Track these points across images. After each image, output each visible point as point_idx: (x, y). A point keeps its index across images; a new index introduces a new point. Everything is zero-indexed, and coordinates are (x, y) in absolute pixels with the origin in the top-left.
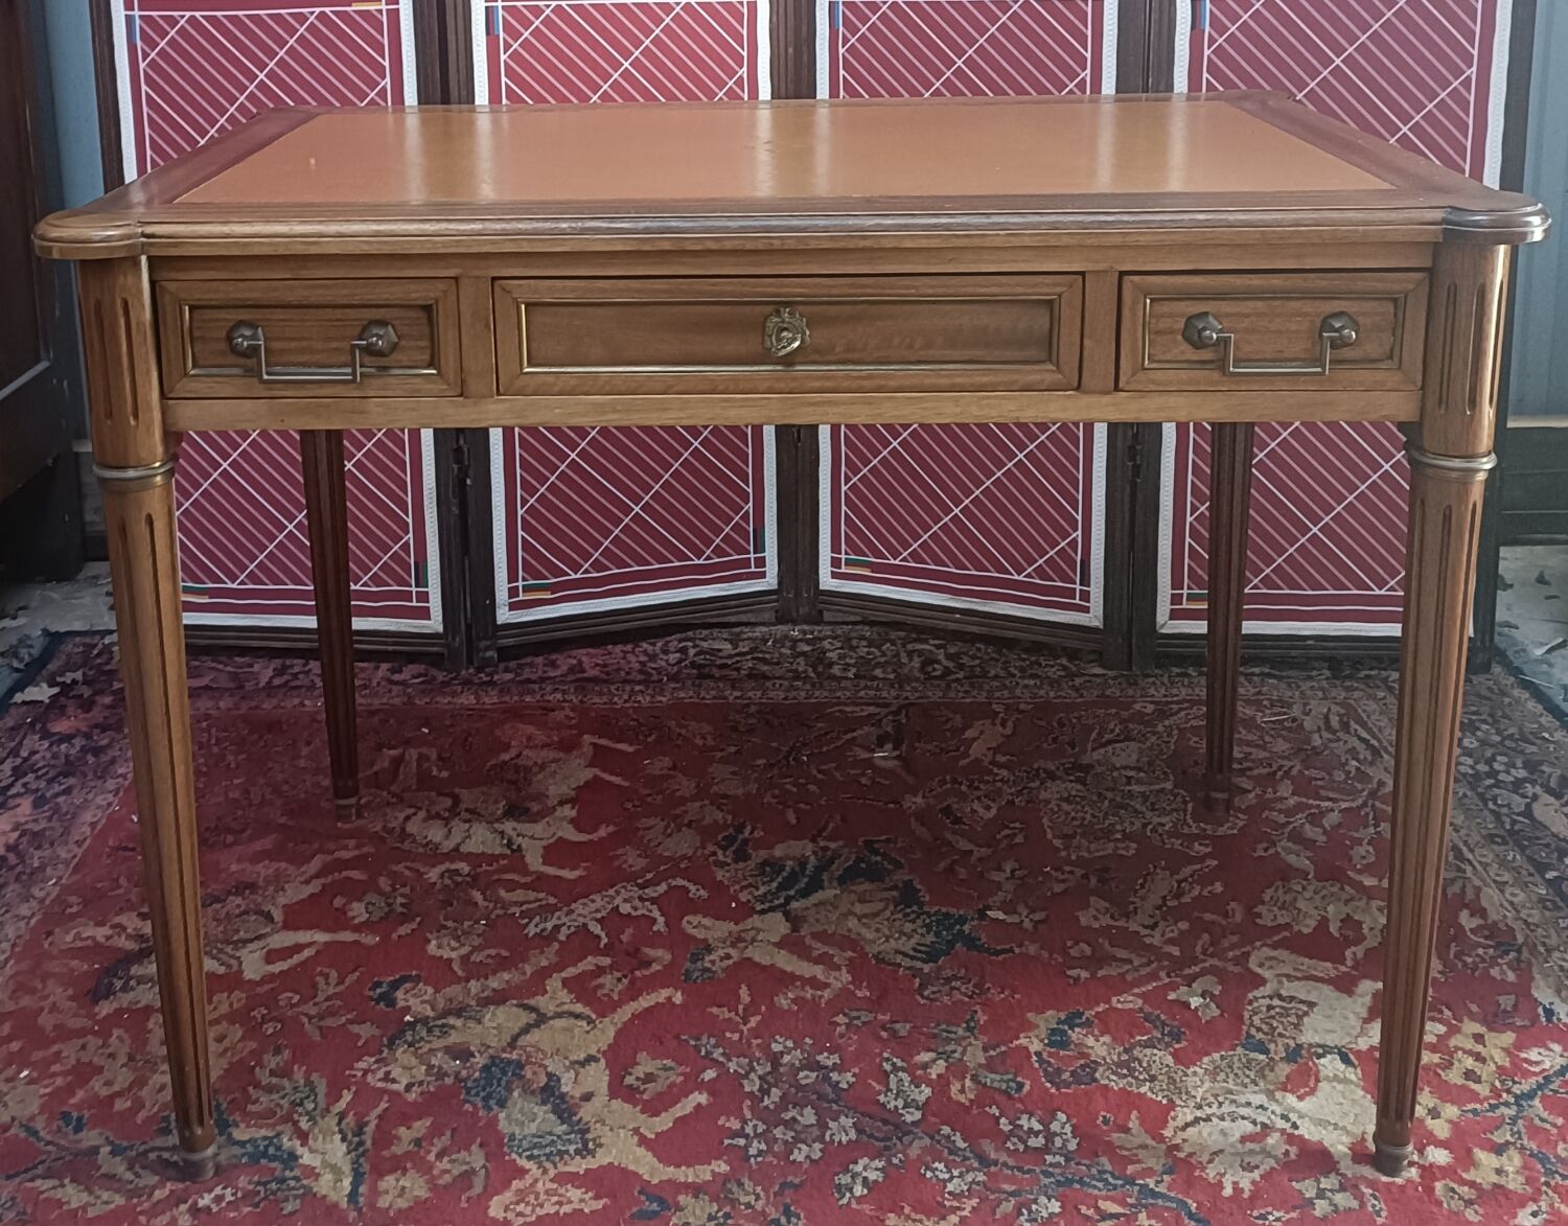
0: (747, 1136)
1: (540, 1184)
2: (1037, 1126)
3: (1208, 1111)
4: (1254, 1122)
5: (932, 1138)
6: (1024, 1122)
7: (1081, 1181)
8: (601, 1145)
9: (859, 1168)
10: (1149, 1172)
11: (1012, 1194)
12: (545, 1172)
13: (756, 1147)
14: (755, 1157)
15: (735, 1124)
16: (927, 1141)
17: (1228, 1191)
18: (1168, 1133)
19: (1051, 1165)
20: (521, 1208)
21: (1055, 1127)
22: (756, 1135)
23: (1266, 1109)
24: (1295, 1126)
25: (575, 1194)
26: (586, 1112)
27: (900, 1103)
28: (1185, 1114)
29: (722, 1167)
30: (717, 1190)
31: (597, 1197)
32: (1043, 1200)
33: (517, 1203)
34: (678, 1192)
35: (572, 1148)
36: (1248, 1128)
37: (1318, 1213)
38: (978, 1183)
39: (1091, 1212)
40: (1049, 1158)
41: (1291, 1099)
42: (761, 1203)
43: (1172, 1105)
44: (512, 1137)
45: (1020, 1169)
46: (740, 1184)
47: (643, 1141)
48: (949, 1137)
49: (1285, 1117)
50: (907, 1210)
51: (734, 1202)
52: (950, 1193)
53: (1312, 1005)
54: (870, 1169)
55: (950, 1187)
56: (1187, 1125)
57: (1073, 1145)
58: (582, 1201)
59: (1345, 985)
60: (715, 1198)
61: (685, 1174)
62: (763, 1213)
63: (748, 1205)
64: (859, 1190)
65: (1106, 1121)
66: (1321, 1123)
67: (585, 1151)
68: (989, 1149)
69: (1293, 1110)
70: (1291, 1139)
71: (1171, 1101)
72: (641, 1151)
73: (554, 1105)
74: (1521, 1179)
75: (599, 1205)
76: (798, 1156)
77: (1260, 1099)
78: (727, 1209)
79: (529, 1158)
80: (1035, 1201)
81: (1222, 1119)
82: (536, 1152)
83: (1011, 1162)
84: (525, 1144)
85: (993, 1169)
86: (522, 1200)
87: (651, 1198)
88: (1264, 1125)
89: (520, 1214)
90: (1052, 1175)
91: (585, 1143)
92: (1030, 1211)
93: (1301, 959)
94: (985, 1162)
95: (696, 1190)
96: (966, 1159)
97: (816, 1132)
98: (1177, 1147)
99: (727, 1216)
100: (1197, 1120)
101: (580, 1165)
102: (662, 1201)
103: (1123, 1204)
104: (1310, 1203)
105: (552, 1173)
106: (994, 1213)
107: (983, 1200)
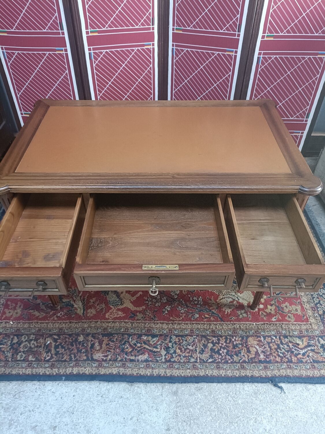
0: (148, 301)
1: (114, 311)
2: (196, 299)
3: (225, 296)
4: (232, 299)
5: (179, 301)
6: (194, 298)
7: (202, 311)
8: (124, 303)
9: (166, 308)
10: (213, 309)
11: (191, 313)
12: (115, 308)
13: (150, 303)
14: (149, 305)
15: (146, 298)
16: (178, 302)
17: (226, 313)
18: (218, 301)
19: (198, 307)
20: (111, 316)
21: (199, 299)
22: (150, 301)
23: (234, 296)
24: (239, 300)
25: (120, 313)
26: (122, 296)
27: (174, 294)
28: (221, 297)
29: (144, 307)
30: (143, 312)
31: (123, 314)
32: (196, 314)
33: (110, 315)
34: (137, 313)
35: (119, 303)
36: (231, 300)
37: (240, 318)
38: (186, 311)
39: (203, 317)
40: (198, 306)
41: (239, 294)
42: (150, 314)
43: (219, 295)
44: (109, 301)
45: (193, 308)
46: (147, 311)
47: (131, 302)
48: (182, 301)
49: (237, 298)
50: (174, 316)
51: (146, 314)
52: (181, 313)
54: (168, 308)
55: (181, 312)
56: (221, 299)
57: (202, 303)
58: (121, 314)
60: (143, 314)
61: (138, 309)
62: (150, 317)
63: (148, 315)
64: (166, 312)
65: (208, 298)
66: (243, 299)
67: (122, 304)
68: (188, 303)
69: (239, 296)
70: (238, 302)
71: (219, 294)
72: (130, 304)
73: (117, 294)
74: (274, 311)
75: (124, 315)
76: (157, 305)
77: (234, 294)
78: (145, 316)
79: (112, 305)
80: (195, 315)
81: (227, 298)
82: (113, 304)
83: (192, 307)
84: (112, 303)
85: (189, 308)
86: (111, 314)
87: (132, 314)
88: (234, 299)
89: (111, 317)
90: (198, 309)
91: (122, 303)
92: (194, 317)
94: (187, 307)
95: (140, 312)
96: (184, 306)
97: (160, 300)
98: (219, 304)
99: (145, 317)
100: (223, 298)
101: (121, 307)
102: (134, 314)
103: (209, 315)
104: (239, 315)
105: (116, 308)
106: (188, 317)
107: (186, 314)
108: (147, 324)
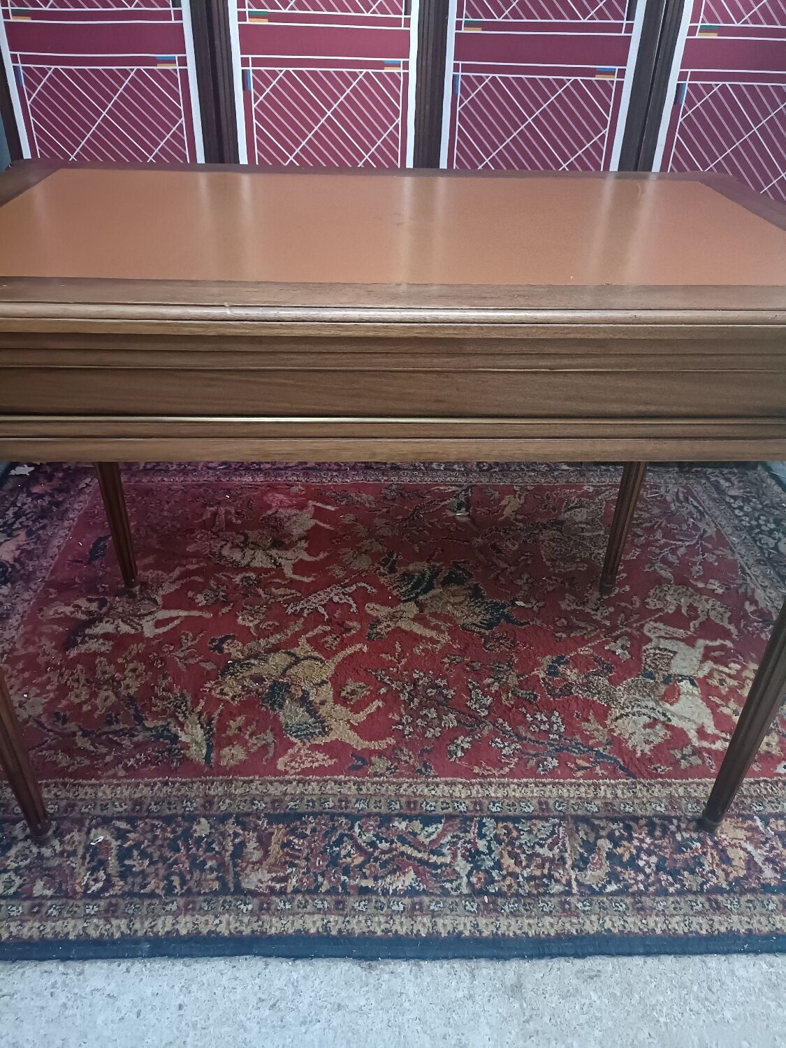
0: (403, 724)
1: (302, 751)
2: (545, 719)
3: (627, 710)
4: (649, 717)
5: (494, 725)
6: (538, 716)
7: (567, 749)
8: (331, 729)
9: (459, 742)
10: (599, 744)
11: (535, 756)
12: (304, 744)
13: (408, 729)
14: (408, 735)
15: (397, 718)
16: (491, 726)
17: (639, 754)
18: (608, 722)
19: (552, 740)
20: (293, 764)
21: (554, 719)
22: (408, 724)
23: (654, 709)
24: (669, 720)
25: (320, 756)
26: (323, 711)
27: (477, 706)
28: (616, 712)
29: (392, 741)
30: (390, 753)
31: (331, 758)
32: (549, 759)
33: (291, 761)
34: (371, 755)
35: (317, 731)
36: (648, 720)
37: (682, 767)
38: (517, 750)
39: (572, 766)
40: (551, 736)
41: (668, 706)
42: (412, 760)
43: (609, 707)
44: (287, 725)
45: (537, 742)
46: (402, 750)
47: (352, 727)
48: (502, 724)
49: (664, 715)
50: (484, 764)
51: (399, 760)
52: (504, 755)
53: (675, 653)
54: (464, 742)
55: (504, 752)
56: (617, 719)
57: (562, 730)
58: (323, 760)
59: (690, 642)
60: (389, 758)
61: (374, 745)
62: (414, 766)
63: (406, 762)
64: (460, 754)
65: (578, 716)
66: (681, 718)
67: (324, 733)
68: (522, 730)
69: (668, 710)
70: (668, 727)
71: (608, 704)
72: (351, 733)
73: (307, 708)
74: (778, 749)
75: (331, 762)
76: (429, 735)
77: (651, 704)
78: (396, 764)
79: (296, 737)
80: (546, 760)
81: (634, 715)
82: (299, 733)
83: (533, 738)
84: (294, 729)
85: (524, 742)
86: (294, 760)
87: (358, 758)
88: (655, 719)
89: (293, 768)
90: (553, 745)
91: (324, 729)
92: (543, 765)
93: (668, 628)
94: (520, 738)
95: (380, 754)
96: (511, 736)
97: (436, 722)
98: (613, 730)
99: (396, 768)
100: (622, 716)
101: (321, 741)
102: (363, 760)
103: (588, 761)
104: (678, 761)
105: (308, 744)
106: (526, 766)
107: (520, 759)
108: (405, 786)
